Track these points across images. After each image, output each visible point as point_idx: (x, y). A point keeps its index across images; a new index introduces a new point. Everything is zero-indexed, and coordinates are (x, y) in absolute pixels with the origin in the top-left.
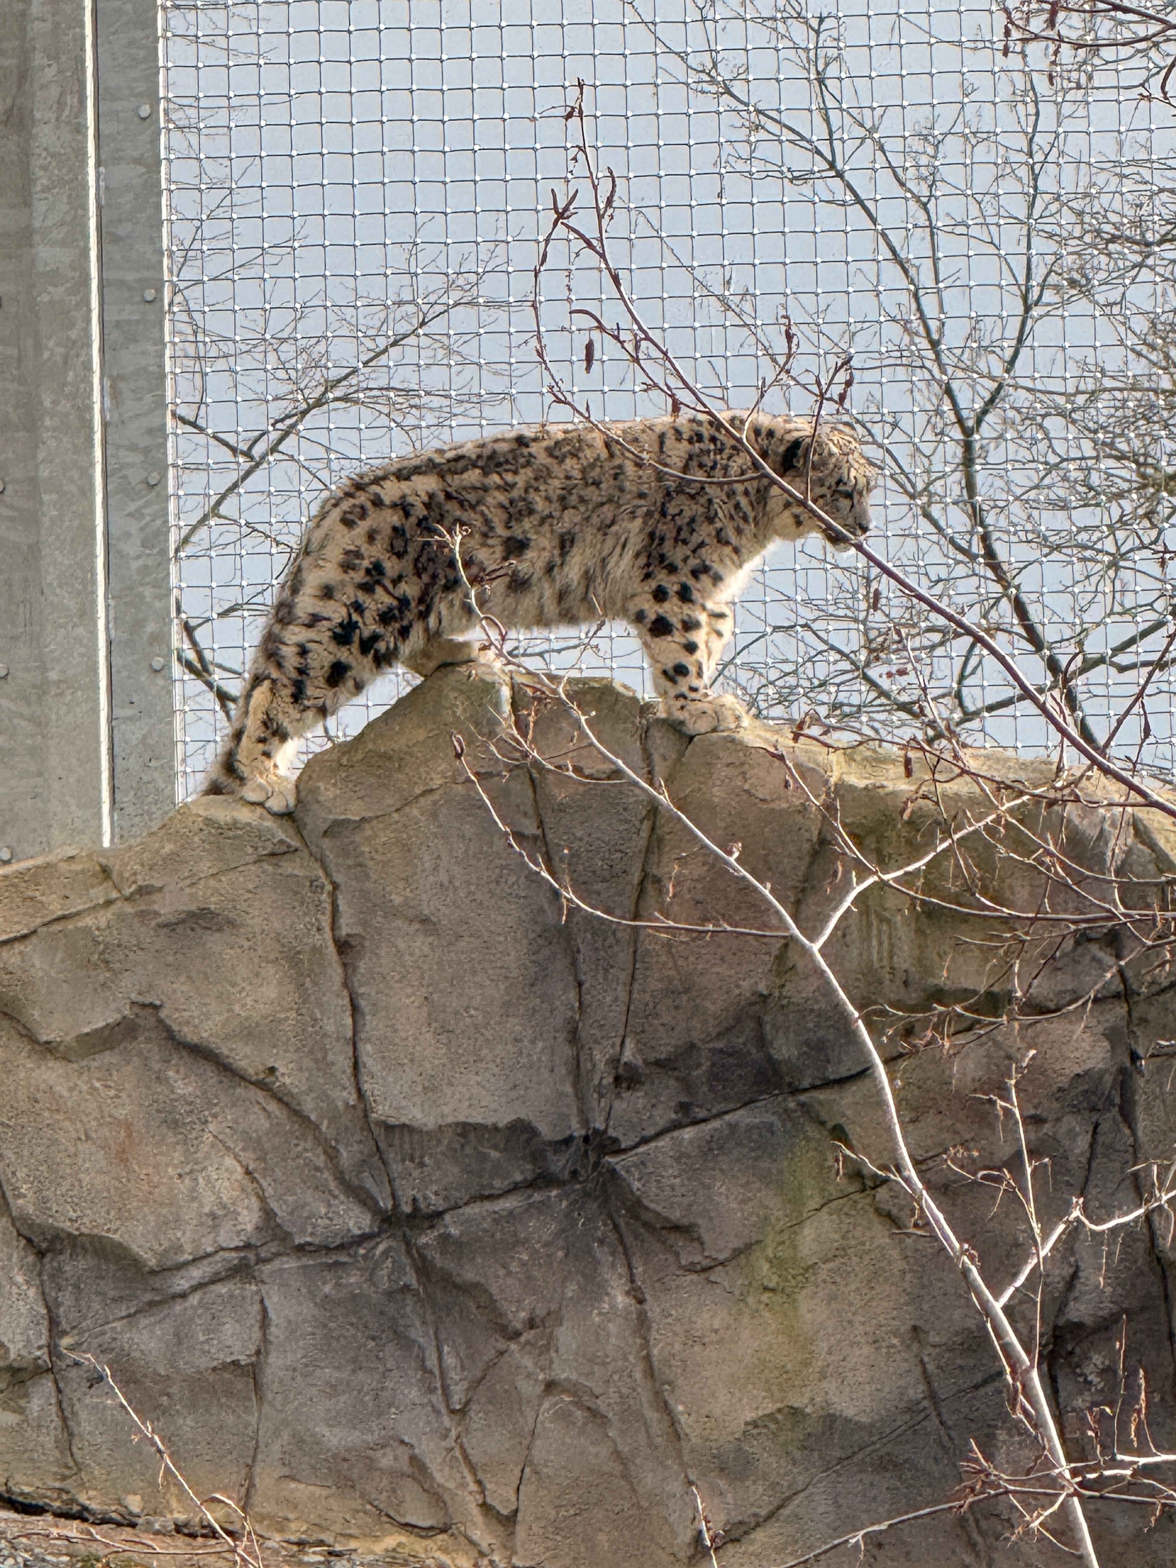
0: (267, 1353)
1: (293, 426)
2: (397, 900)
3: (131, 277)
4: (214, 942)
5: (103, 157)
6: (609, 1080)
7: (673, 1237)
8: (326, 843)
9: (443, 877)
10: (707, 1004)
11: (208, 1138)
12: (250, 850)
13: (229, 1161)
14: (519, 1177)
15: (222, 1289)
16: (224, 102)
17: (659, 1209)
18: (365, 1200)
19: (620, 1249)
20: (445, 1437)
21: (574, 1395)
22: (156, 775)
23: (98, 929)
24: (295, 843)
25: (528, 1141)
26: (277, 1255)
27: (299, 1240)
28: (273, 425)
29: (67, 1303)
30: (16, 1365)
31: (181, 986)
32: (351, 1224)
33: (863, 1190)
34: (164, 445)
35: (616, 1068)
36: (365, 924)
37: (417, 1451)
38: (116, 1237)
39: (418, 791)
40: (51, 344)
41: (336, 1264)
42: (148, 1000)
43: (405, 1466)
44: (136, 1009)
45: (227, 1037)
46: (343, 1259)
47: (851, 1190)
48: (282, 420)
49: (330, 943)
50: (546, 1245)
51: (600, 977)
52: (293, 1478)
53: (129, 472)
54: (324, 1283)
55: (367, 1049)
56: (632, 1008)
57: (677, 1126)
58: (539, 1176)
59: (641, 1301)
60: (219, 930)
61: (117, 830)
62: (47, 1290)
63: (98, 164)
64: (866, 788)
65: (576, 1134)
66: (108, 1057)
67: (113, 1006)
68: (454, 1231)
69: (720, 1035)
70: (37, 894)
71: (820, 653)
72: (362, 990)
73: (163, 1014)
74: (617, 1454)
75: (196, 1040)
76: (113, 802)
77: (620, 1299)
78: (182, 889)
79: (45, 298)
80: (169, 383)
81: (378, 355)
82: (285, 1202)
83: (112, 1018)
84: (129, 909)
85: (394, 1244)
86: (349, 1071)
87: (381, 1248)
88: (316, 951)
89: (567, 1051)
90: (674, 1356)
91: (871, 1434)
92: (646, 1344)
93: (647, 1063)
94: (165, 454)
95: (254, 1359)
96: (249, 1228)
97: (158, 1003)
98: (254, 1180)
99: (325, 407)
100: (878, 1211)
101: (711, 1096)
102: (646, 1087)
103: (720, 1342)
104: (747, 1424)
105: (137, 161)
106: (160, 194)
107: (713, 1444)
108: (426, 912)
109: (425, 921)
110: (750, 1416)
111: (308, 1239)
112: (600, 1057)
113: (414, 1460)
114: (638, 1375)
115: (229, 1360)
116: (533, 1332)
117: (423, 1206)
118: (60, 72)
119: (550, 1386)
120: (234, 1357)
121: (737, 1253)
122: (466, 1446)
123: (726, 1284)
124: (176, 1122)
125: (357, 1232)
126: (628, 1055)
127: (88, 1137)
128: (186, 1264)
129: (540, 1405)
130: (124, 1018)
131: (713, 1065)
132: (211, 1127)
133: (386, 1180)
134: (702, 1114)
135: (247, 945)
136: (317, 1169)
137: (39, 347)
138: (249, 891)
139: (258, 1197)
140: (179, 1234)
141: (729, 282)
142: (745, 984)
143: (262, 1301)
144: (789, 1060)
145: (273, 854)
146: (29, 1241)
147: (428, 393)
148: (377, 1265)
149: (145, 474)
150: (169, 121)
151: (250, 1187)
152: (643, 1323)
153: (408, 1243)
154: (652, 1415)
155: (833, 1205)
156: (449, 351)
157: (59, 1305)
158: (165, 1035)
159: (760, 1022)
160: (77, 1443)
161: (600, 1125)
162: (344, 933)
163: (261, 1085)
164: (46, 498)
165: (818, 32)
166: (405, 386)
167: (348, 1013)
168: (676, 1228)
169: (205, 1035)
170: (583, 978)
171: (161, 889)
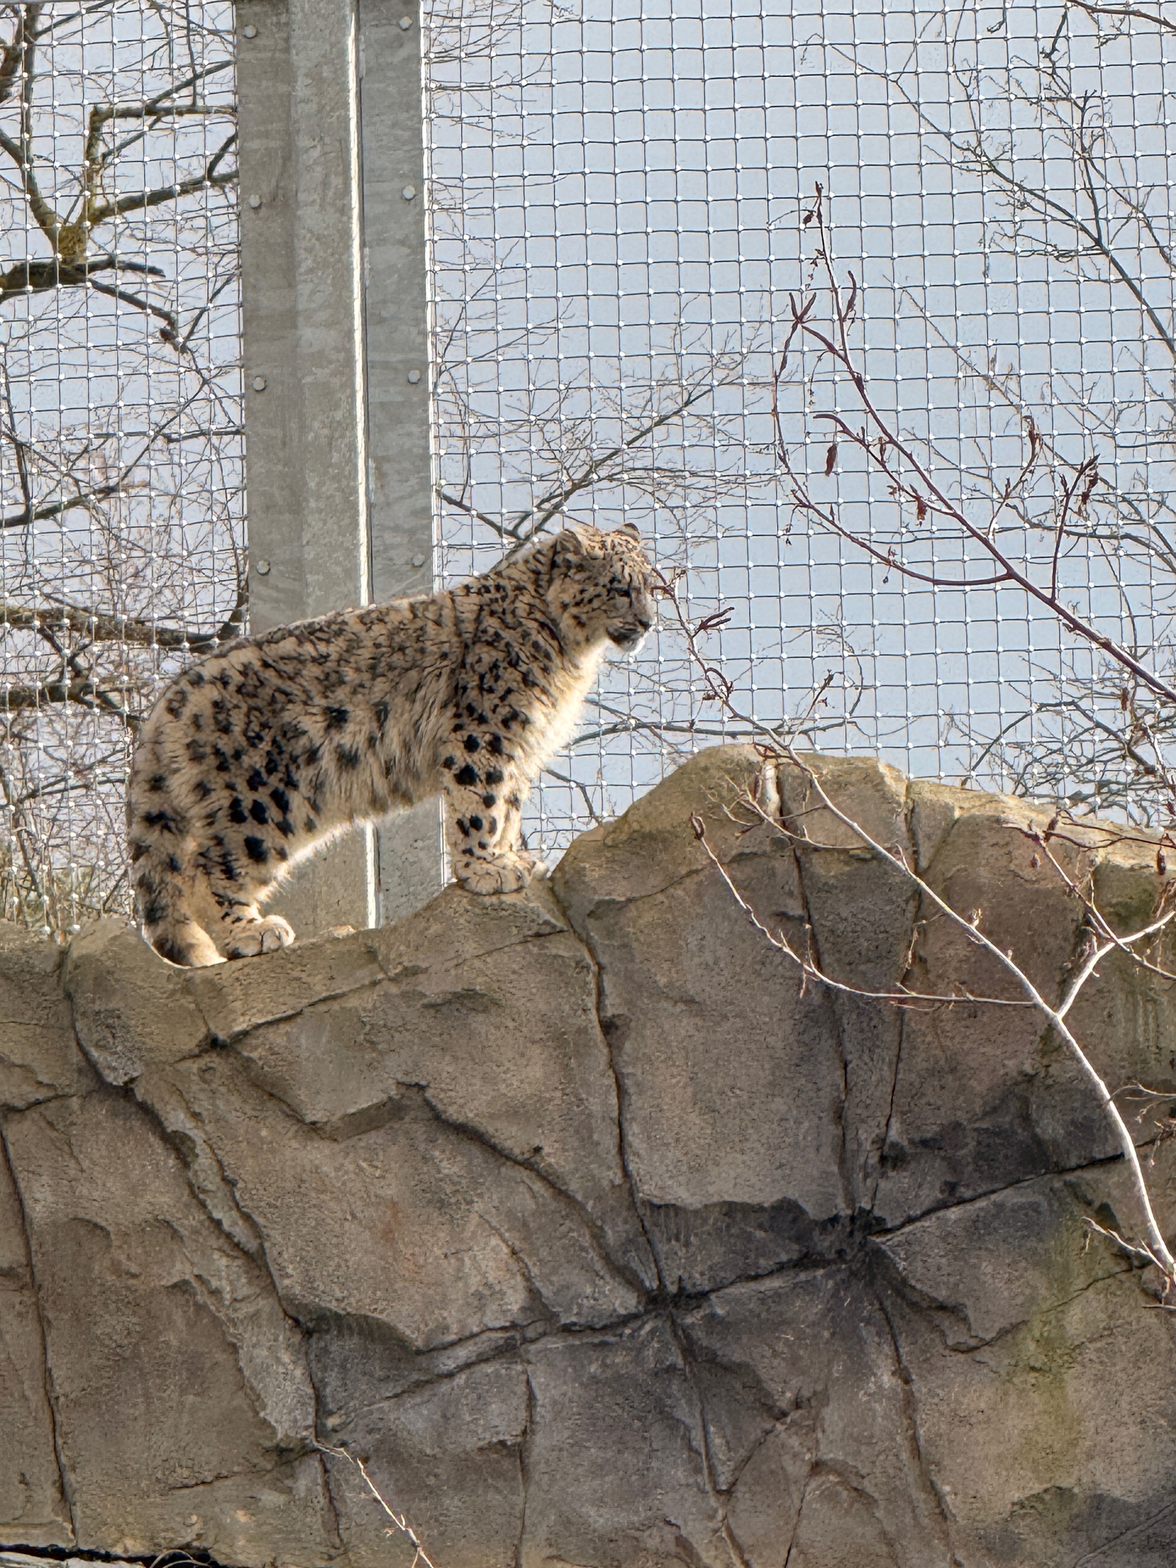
0: (533, 1432)
1: (557, 507)
2: (662, 981)
3: (395, 358)
4: (478, 1022)
5: (367, 238)
6: (874, 1160)
7: (940, 1318)
8: (591, 923)
9: (709, 958)
10: (973, 1083)
11: (474, 1219)
12: (515, 931)
13: (494, 1241)
14: (784, 1257)
15: (489, 1369)
16: (488, 183)
17: (925, 1289)
18: (631, 1280)
19: (887, 1329)
20: (712, 1517)
21: (840, 1474)
22: (422, 854)
23: (365, 1010)
24: (560, 924)
25: (794, 1220)
26: (544, 1334)
27: (564, 1320)
28: (538, 506)
29: (334, 1384)
30: (283, 1445)
31: (448, 1068)
32: (617, 1303)
33: (1129, 1270)
34: (429, 527)
35: (881, 1148)
36: (630, 1003)
37: (683, 1532)
38: (383, 1317)
39: (683, 871)
40: (316, 425)
41: (603, 1344)
42: (415, 1080)
43: (672, 1548)
44: (403, 1090)
45: (492, 1116)
46: (611, 1339)
47: (1118, 1269)
48: (548, 500)
49: (596, 1023)
50: (813, 1324)
51: (866, 1058)
52: (559, 1558)
53: (392, 553)
54: (590, 1363)
55: (634, 1131)
56: (898, 1088)
57: (943, 1205)
58: (806, 1256)
59: (907, 1381)
60: (485, 1010)
61: (382, 910)
62: (314, 1369)
63: (363, 245)
64: (1132, 869)
65: (842, 1214)
66: (374, 1138)
67: (380, 1086)
68: (720, 1311)
69: (986, 1114)
70: (303, 975)
71: (1086, 730)
72: (629, 1070)
73: (429, 1094)
74: (884, 1533)
75: (461, 1120)
76: (379, 883)
77: (885, 1378)
78: (447, 971)
79: (309, 379)
80: (433, 463)
81: (643, 434)
82: (552, 1283)
83: (378, 1097)
84: (394, 990)
85: (660, 1323)
86: (614, 1151)
87: (648, 1327)
88: (582, 1031)
89: (832, 1130)
90: (941, 1435)
91: (1138, 1514)
92: (913, 1425)
93: (911, 1142)
94: (431, 537)
95: (519, 1439)
96: (515, 1308)
97: (423, 1083)
98: (519, 1260)
99: (590, 488)
100: (1145, 1292)
101: (977, 1175)
102: (913, 1165)
103: (988, 1421)
104: (1014, 1504)
105: (402, 243)
106: (424, 276)
107: (980, 1525)
108: (692, 992)
109: (690, 1001)
110: (1017, 1496)
111: (574, 1319)
112: (866, 1135)
113: (681, 1542)
114: (905, 1456)
115: (495, 1440)
116: (800, 1412)
117: (689, 1287)
118: (325, 154)
119: (817, 1467)
120: (501, 1438)
121: (1003, 1333)
122: (733, 1526)
123: (992, 1363)
124: (441, 1201)
125: (622, 1311)
126: (894, 1134)
127: (354, 1216)
128: (453, 1344)
129: (806, 1485)
130: (390, 1098)
131: (979, 1143)
132: (476, 1207)
133: (651, 1258)
134: (968, 1193)
135: (511, 1025)
136: (583, 1249)
137: (303, 428)
138: (514, 972)
139: (523, 1275)
140: (445, 1314)
141: (994, 360)
142: (1011, 1063)
143: (528, 1382)
144: (1054, 1141)
145: (538, 935)
146: (296, 1321)
147: (693, 474)
148: (644, 1345)
149: (411, 555)
150: (433, 201)
151: (515, 1267)
152: (909, 1404)
153: (673, 1323)
154: (919, 1496)
155: (1100, 1285)
156: (714, 430)
157: (326, 1385)
158: (430, 1115)
159: (1026, 1102)
160: (343, 1523)
161: (865, 1204)
162: (609, 1014)
163: (527, 1165)
164: (310, 578)
165: (1083, 110)
166: (670, 466)
167: (614, 1094)
168: (942, 1307)
169: (471, 1115)
170: (849, 1057)
171: (427, 969)
